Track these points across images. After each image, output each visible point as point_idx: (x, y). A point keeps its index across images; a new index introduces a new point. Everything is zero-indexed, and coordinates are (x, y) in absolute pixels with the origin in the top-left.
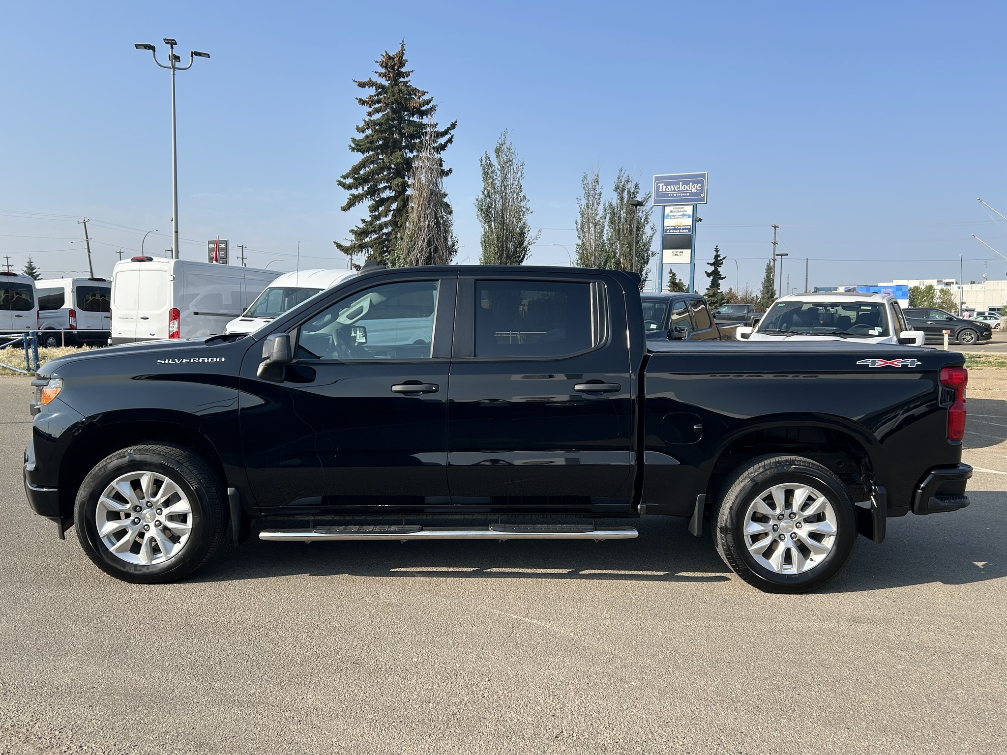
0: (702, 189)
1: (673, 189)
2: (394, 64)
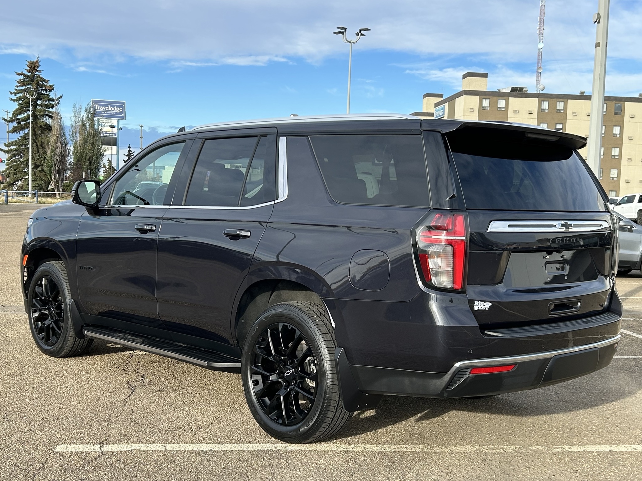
0: (123, 111)
1: (104, 109)
2: (35, 67)
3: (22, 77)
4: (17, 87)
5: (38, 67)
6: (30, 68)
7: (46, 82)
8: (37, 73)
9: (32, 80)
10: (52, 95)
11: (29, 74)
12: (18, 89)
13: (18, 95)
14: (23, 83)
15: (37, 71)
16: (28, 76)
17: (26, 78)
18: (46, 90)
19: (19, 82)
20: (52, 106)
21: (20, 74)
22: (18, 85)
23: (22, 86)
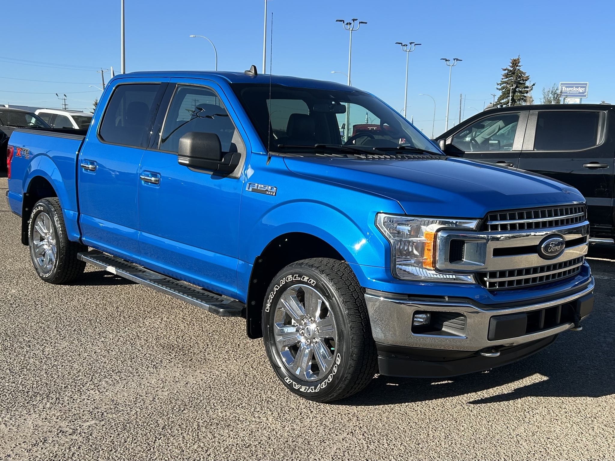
0: (585, 91)
1: (570, 90)
2: (516, 63)
3: (506, 72)
4: (503, 79)
5: (519, 63)
6: (513, 64)
7: (523, 74)
8: (518, 68)
9: (514, 73)
10: (527, 84)
11: (512, 69)
12: (503, 81)
13: (502, 85)
14: (506, 76)
15: (517, 66)
16: (511, 71)
17: (510, 72)
18: (523, 80)
19: (503, 76)
20: (527, 92)
21: (505, 70)
22: (503, 77)
23: (506, 78)
